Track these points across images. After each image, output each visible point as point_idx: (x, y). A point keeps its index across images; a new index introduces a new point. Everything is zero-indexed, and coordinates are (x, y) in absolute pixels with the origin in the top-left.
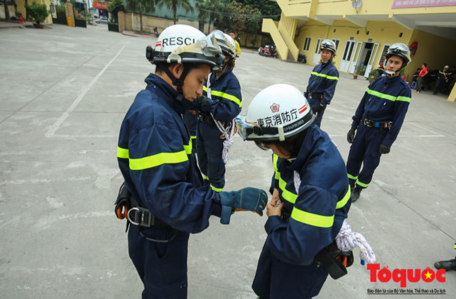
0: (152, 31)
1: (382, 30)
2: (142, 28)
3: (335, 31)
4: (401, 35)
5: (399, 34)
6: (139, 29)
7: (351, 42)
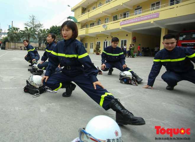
0: (20, 48)
1: (118, 35)
2: (15, 47)
3: (97, 39)
4: (127, 35)
5: (126, 35)
6: (14, 48)
7: (106, 41)
